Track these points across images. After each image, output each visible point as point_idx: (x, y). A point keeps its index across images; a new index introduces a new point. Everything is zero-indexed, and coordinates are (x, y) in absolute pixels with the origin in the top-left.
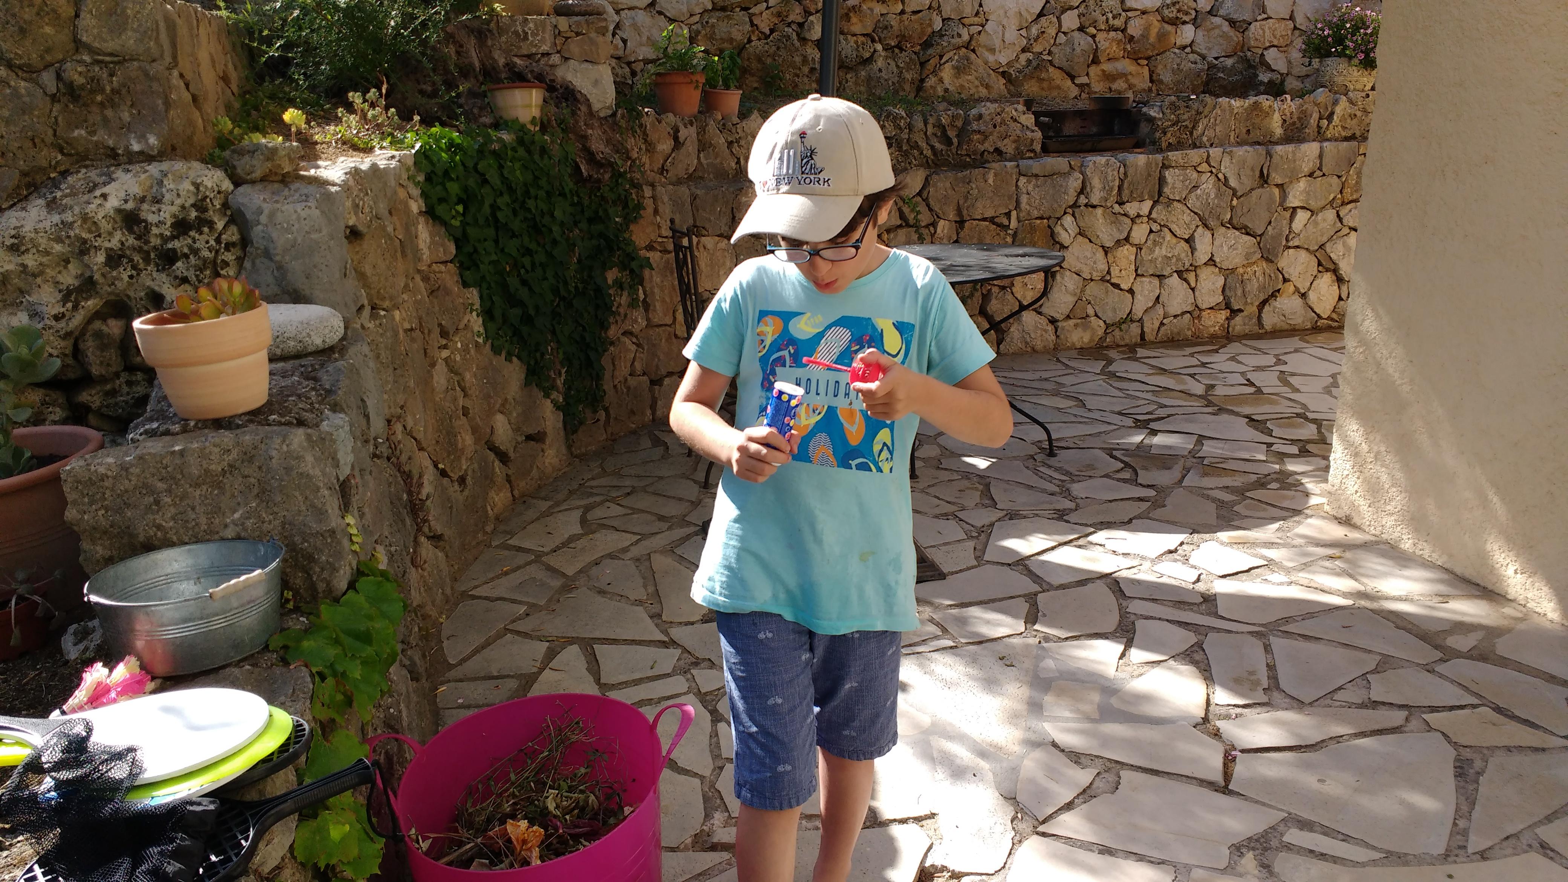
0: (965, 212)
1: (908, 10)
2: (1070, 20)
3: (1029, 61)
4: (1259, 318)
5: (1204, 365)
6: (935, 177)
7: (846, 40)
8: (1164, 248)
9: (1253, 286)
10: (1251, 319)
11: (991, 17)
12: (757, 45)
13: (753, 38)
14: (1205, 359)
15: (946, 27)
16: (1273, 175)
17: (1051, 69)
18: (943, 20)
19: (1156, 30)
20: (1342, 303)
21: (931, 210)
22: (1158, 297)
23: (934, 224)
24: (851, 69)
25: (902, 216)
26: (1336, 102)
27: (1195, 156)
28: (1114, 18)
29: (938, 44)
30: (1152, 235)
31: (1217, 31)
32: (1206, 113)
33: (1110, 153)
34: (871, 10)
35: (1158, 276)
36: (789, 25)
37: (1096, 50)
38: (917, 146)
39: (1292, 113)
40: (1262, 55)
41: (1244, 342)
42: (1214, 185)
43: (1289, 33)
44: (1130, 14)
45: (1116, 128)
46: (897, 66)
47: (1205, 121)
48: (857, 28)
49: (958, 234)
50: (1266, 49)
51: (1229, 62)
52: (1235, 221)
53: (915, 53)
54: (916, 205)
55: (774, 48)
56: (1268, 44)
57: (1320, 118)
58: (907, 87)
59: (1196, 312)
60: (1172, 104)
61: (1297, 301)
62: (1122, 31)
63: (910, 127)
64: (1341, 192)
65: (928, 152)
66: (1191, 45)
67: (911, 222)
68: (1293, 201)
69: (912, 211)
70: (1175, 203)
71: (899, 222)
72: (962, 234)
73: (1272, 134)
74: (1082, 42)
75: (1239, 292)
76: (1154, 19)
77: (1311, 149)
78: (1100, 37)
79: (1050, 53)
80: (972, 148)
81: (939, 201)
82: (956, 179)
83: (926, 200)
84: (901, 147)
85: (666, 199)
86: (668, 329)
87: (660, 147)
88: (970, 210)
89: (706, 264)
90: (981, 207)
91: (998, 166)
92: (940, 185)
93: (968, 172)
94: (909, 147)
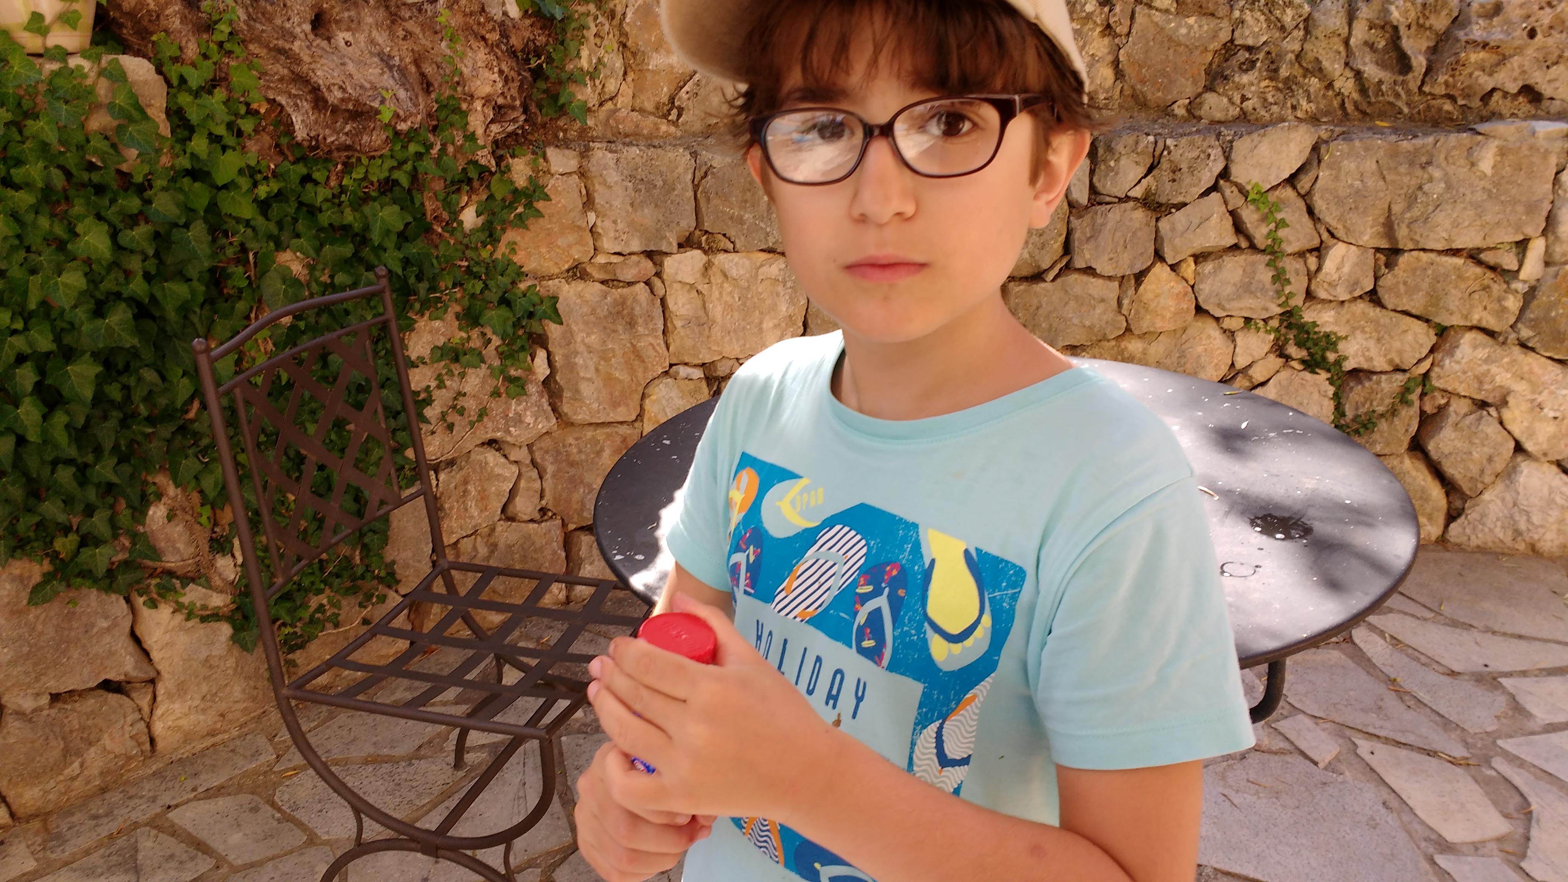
0: (1402, 232)
6: (1339, 148)
21: (1315, 219)
23: (1319, 251)
25: (1239, 227)
38: (1318, 70)
49: (1376, 279)
54: (1275, 207)
63: (1308, 24)
65: (1346, 85)
67: (1261, 241)
69: (1264, 219)
71: (1230, 239)
72: (1388, 280)
80: (1462, 80)
81: (1339, 201)
82: (1394, 154)
83: (1306, 197)
84: (1276, 71)
85: (613, 177)
86: (624, 430)
87: (656, 61)
88: (1418, 228)
89: (729, 308)
90: (1447, 224)
91: (1519, 130)
92: (1350, 165)
93: (1431, 139)
94: (1297, 71)
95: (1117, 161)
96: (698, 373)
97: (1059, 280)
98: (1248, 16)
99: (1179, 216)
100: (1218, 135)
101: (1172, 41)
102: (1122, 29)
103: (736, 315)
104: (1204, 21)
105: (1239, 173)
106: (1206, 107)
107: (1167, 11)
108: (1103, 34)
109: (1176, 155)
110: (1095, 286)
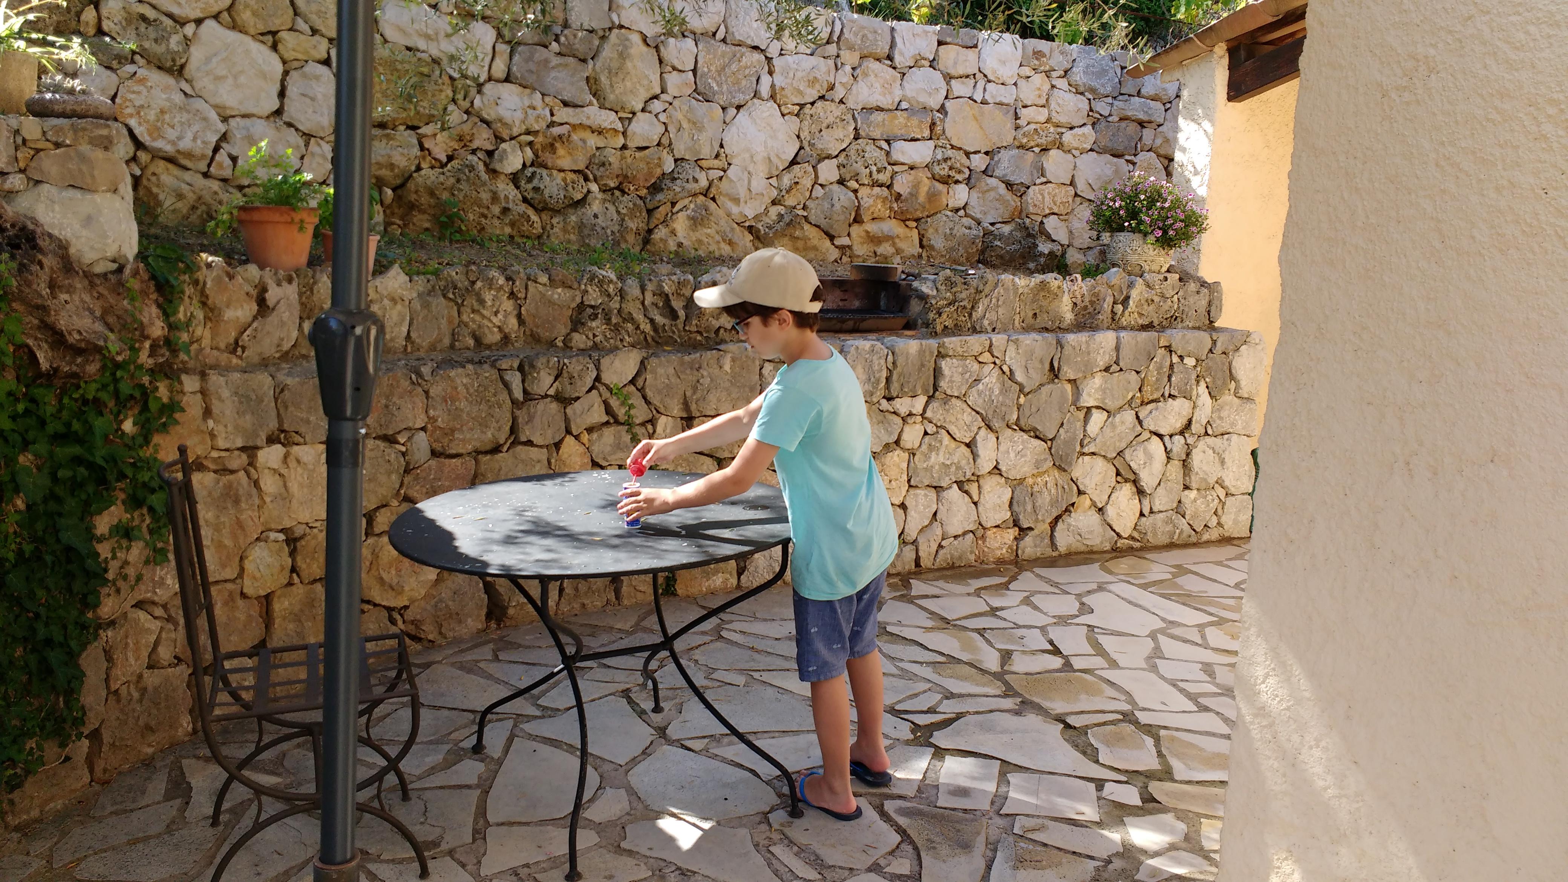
0: (693, 407)
1: (630, 144)
2: (828, 171)
3: (781, 216)
4: (1052, 536)
5: (993, 611)
6: (653, 362)
7: (550, 175)
8: (941, 453)
9: (1044, 500)
10: (1043, 539)
11: (733, 161)
12: (428, 175)
13: (423, 165)
14: (996, 602)
15: (679, 169)
16: (1065, 368)
17: (807, 227)
18: (676, 161)
19: (926, 189)
20: (1143, 519)
21: (648, 402)
22: (935, 514)
23: (652, 421)
24: (559, 211)
25: (609, 410)
26: (1131, 285)
27: (976, 342)
28: (879, 171)
29: (669, 189)
30: (927, 437)
31: (992, 194)
32: (987, 291)
33: (873, 336)
34: (584, 141)
35: (935, 487)
36: (474, 152)
37: (859, 207)
38: (631, 319)
39: (1083, 296)
40: (1042, 223)
41: (1037, 570)
42: (998, 379)
43: (1070, 200)
44: (896, 168)
45: (882, 303)
46: (618, 212)
47: (986, 301)
48: (565, 162)
50: (1045, 216)
51: (1006, 229)
52: (1022, 423)
53: (641, 198)
54: (627, 397)
55: (452, 180)
56: (1047, 211)
57: (1114, 303)
58: (631, 238)
59: (979, 532)
60: (948, 279)
61: (1095, 517)
62: (888, 187)
63: (622, 293)
64: (1140, 390)
65: (646, 327)
66: (964, 208)
67: (622, 418)
68: (1087, 400)
69: (623, 404)
70: (954, 400)
71: (605, 418)
73: (1061, 319)
74: (842, 197)
75: (1029, 507)
76: (923, 176)
77: (1106, 339)
78: (863, 192)
79: (804, 208)
80: (704, 323)
81: (659, 392)
82: (682, 363)
83: (641, 390)
84: (610, 319)
85: (226, 393)
86: (230, 586)
87: (230, 314)
88: (701, 403)
89: (301, 486)
90: (714, 400)
91: (739, 348)
92: (661, 371)
93: (698, 355)
94: (620, 320)
95: (538, 373)
96: (282, 537)
97: (511, 451)
98: (589, 288)
99: (577, 405)
100: (590, 356)
101: (551, 303)
102: (521, 295)
103: (305, 490)
104: (566, 290)
105: (606, 378)
106: (574, 341)
107: (545, 285)
108: (509, 298)
109: (571, 369)
110: (534, 452)
